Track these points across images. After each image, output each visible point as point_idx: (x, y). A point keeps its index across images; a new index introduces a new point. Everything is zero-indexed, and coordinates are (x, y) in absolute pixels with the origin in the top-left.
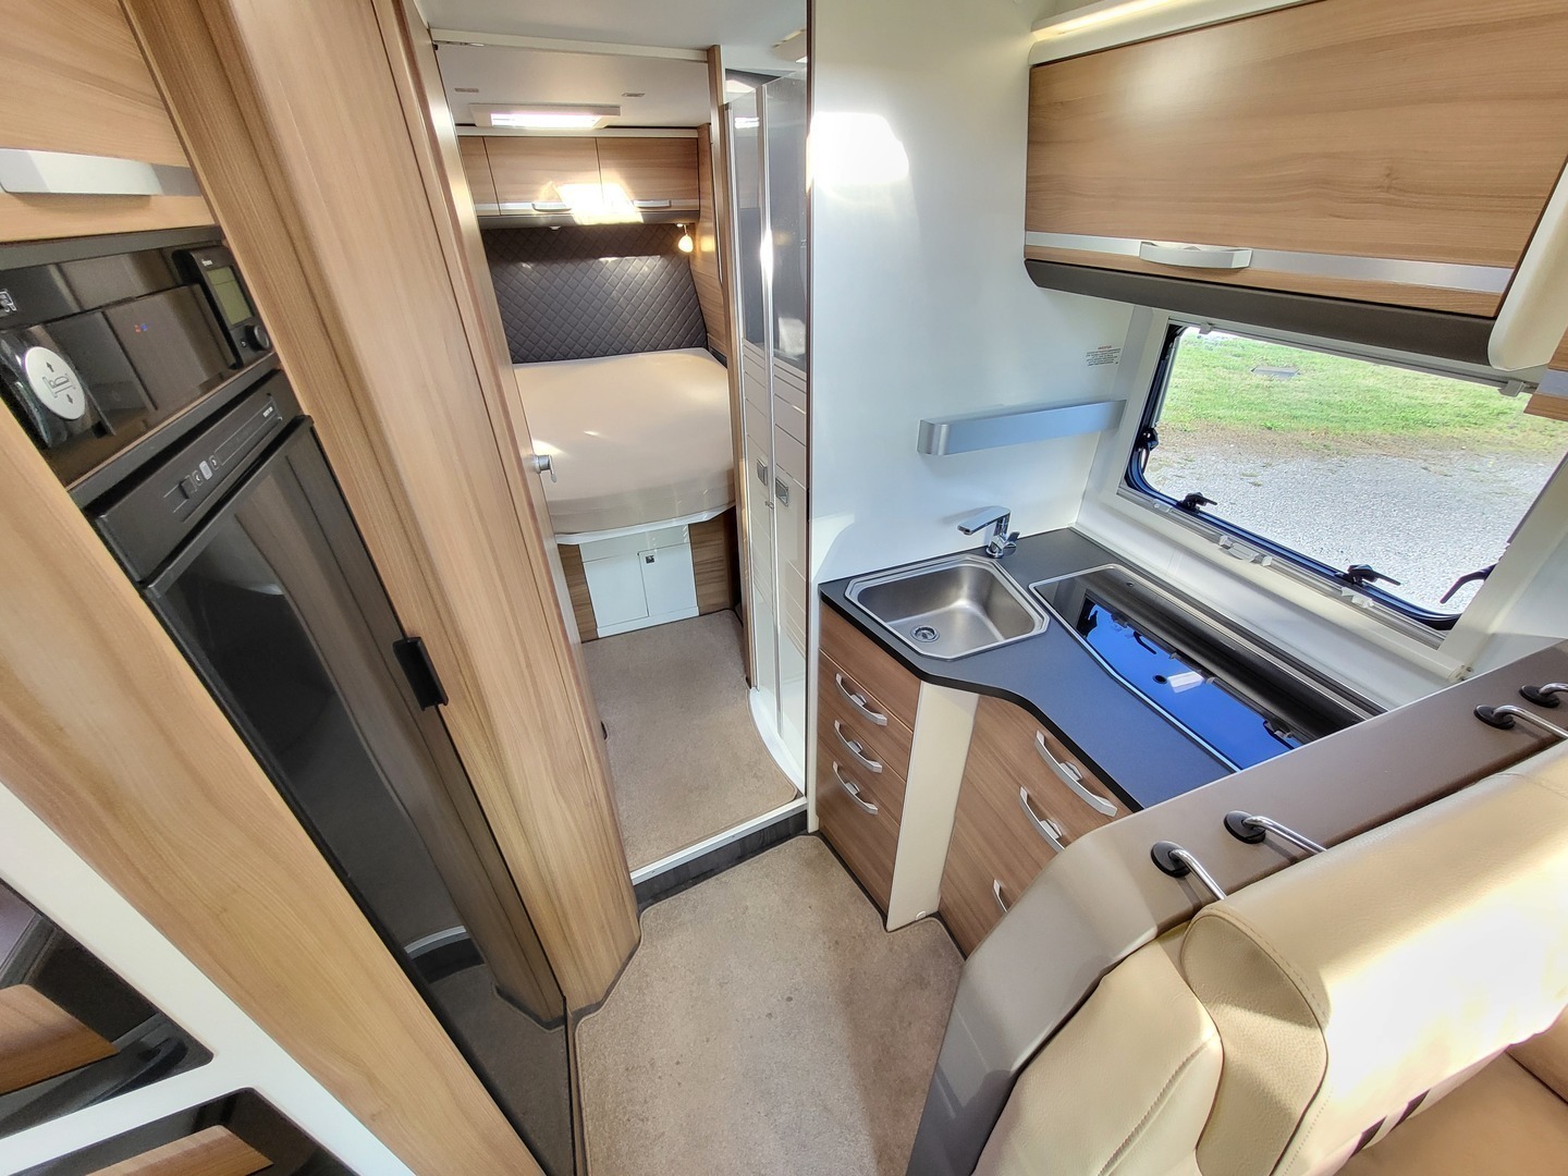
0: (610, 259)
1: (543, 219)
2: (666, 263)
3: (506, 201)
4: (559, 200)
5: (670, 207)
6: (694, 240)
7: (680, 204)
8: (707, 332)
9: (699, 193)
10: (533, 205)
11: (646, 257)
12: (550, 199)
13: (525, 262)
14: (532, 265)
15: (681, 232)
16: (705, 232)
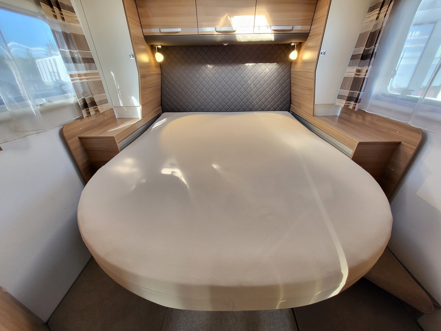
0: (250, 64)
1: (219, 38)
2: (279, 67)
3: (202, 26)
4: (230, 25)
5: (292, 30)
6: (299, 53)
7: (298, 28)
8: (291, 104)
9: (311, 21)
10: (216, 28)
11: (269, 64)
12: (224, 25)
13: (210, 64)
14: (212, 66)
15: (293, 48)
16: (309, 48)
